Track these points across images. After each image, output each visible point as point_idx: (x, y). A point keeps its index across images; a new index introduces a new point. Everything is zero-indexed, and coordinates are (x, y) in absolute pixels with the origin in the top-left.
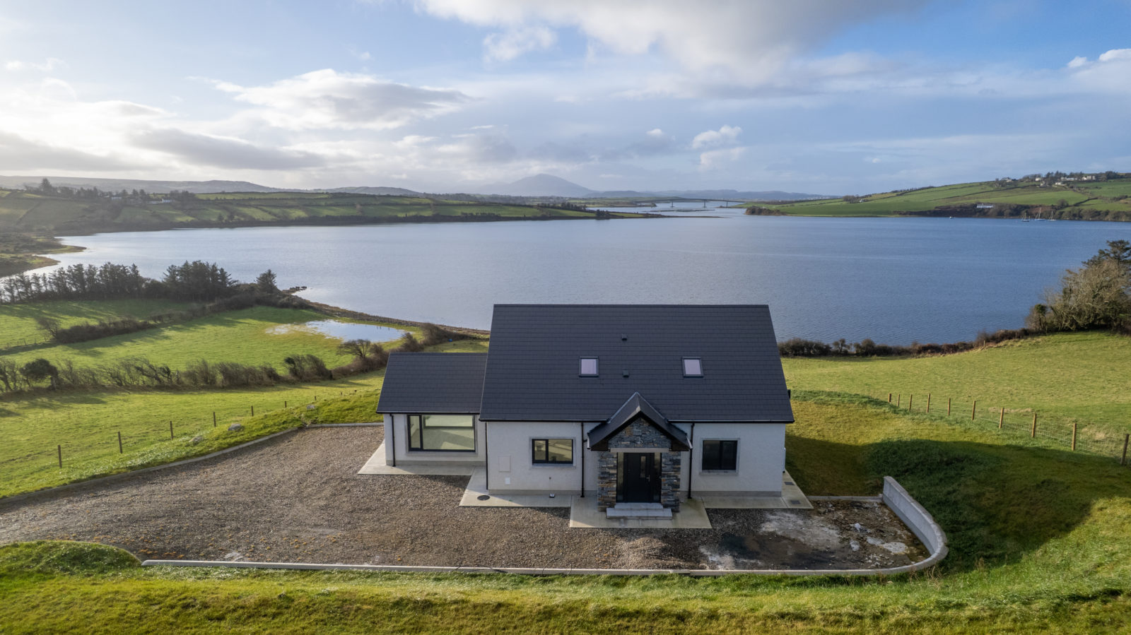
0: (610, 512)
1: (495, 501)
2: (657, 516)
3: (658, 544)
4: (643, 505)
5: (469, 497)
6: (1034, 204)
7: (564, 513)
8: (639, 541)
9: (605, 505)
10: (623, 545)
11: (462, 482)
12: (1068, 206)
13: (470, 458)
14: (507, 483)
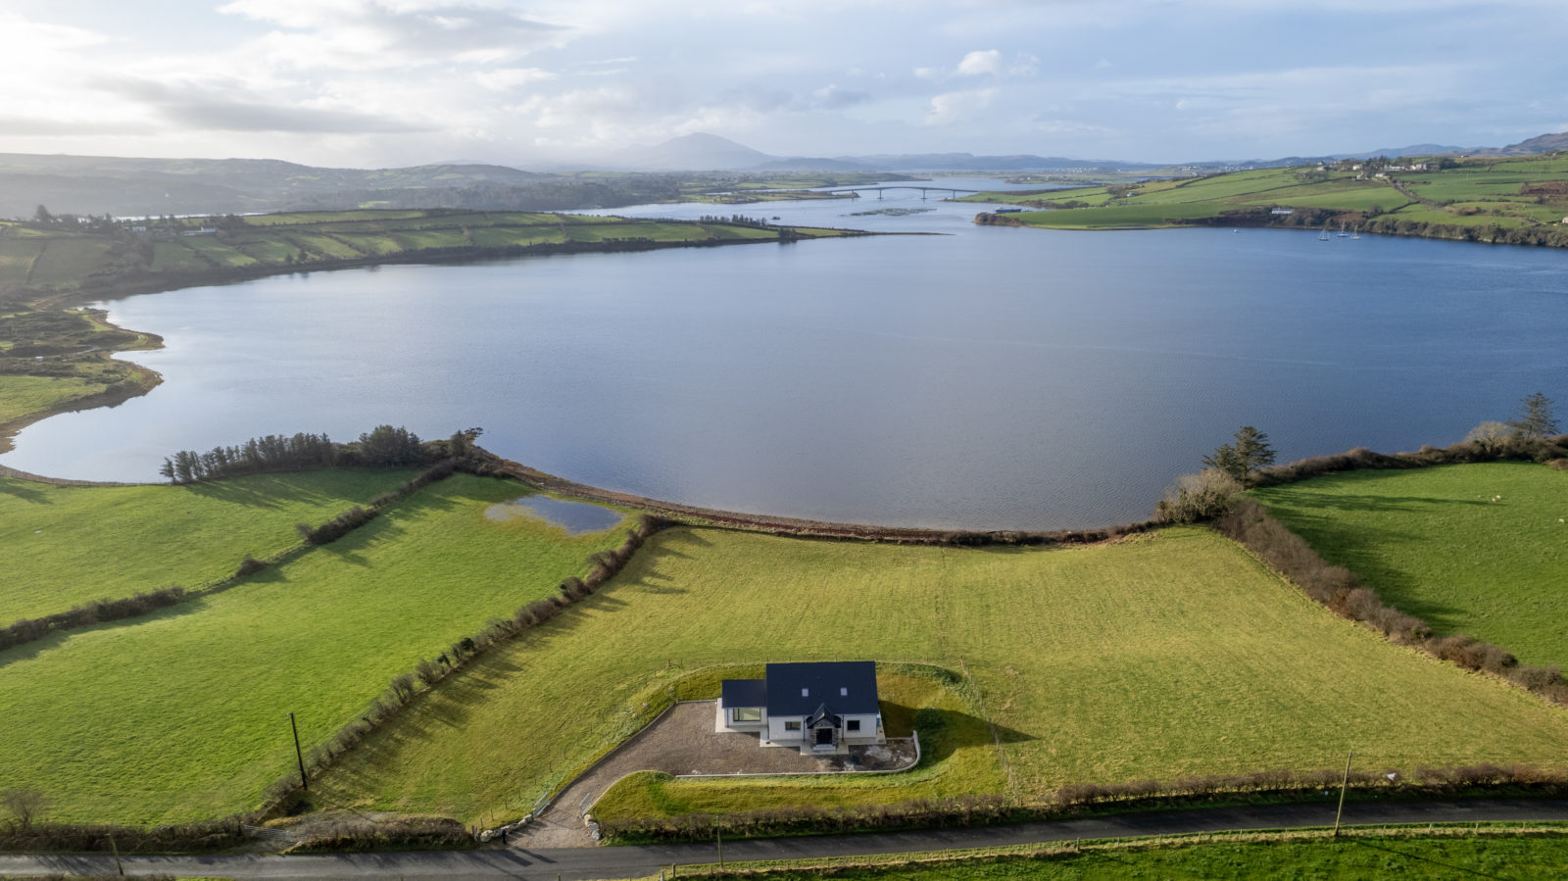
0: (815, 748)
1: (772, 745)
2: (829, 749)
3: (830, 762)
4: (826, 745)
5: (763, 743)
6: (1342, 208)
7: (798, 749)
8: (824, 761)
9: (813, 745)
10: (819, 762)
11: (757, 735)
12: (1382, 213)
13: (758, 723)
14: (777, 737)
